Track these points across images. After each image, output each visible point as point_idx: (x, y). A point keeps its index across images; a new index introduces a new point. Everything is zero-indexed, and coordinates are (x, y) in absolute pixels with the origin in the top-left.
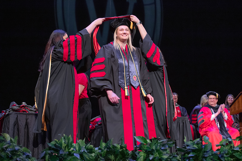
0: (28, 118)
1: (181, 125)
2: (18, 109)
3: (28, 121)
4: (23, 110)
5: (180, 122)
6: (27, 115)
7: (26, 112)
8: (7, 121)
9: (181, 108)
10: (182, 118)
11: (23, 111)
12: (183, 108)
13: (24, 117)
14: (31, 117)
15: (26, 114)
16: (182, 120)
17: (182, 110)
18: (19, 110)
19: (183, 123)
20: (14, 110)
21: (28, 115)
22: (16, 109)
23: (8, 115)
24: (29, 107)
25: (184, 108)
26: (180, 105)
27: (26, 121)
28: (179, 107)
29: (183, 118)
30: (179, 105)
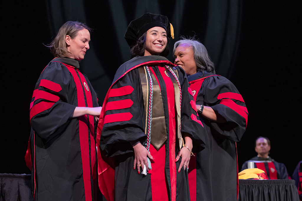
0: (5, 184)
1: (283, 194)
3: (4, 189)
5: (280, 189)
6: (2, 179)
9: (277, 164)
10: (284, 182)
12: (281, 165)
14: (11, 181)
16: (284, 186)
17: (278, 168)
19: (286, 191)
25: (283, 165)
26: (275, 160)
27: (2, 189)
28: (273, 162)
29: (285, 182)
30: (273, 160)
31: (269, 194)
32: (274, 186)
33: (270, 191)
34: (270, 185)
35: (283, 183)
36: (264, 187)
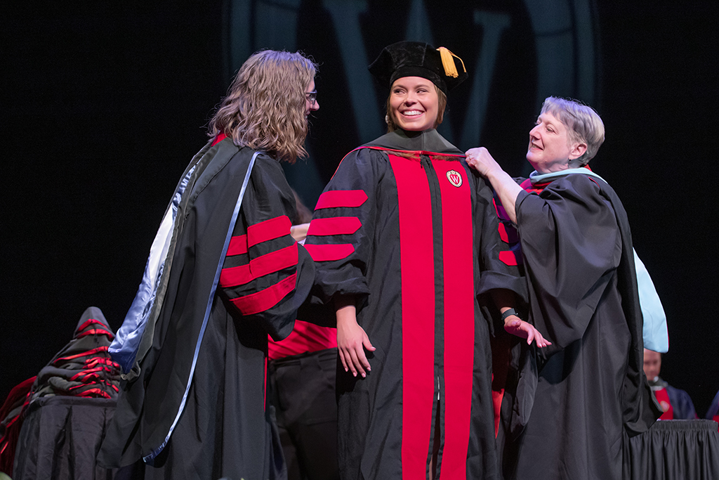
1: (692, 448)
2: (75, 388)
4: (94, 391)
5: (688, 439)
7: (105, 398)
8: (30, 431)
9: (674, 393)
10: (696, 426)
11: (94, 395)
12: (680, 394)
13: (97, 413)
15: (101, 405)
16: (695, 434)
17: (676, 402)
18: (77, 391)
19: (700, 444)
20: (57, 391)
21: (109, 409)
22: (65, 388)
23: (37, 406)
24: (115, 380)
25: (684, 394)
28: (666, 389)
29: (698, 425)
31: (664, 450)
32: (674, 433)
33: (665, 444)
34: (667, 432)
35: (694, 426)
36: (654, 434)
